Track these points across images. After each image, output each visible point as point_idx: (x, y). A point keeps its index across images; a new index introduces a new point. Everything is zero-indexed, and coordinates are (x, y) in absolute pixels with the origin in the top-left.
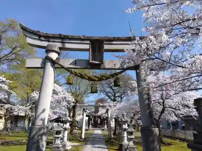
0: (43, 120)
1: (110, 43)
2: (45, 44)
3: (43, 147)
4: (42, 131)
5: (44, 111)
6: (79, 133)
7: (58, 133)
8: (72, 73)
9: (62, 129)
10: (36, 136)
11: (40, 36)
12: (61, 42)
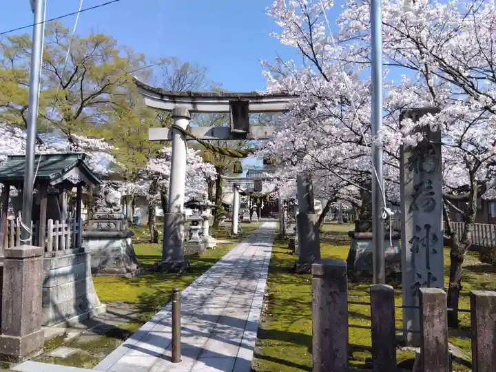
0: (179, 207)
1: (259, 101)
2: (170, 106)
3: (182, 237)
4: (178, 221)
5: (178, 197)
6: (229, 227)
7: (195, 222)
8: (208, 148)
9: (200, 218)
10: (173, 226)
11: (162, 96)
12: (192, 103)
